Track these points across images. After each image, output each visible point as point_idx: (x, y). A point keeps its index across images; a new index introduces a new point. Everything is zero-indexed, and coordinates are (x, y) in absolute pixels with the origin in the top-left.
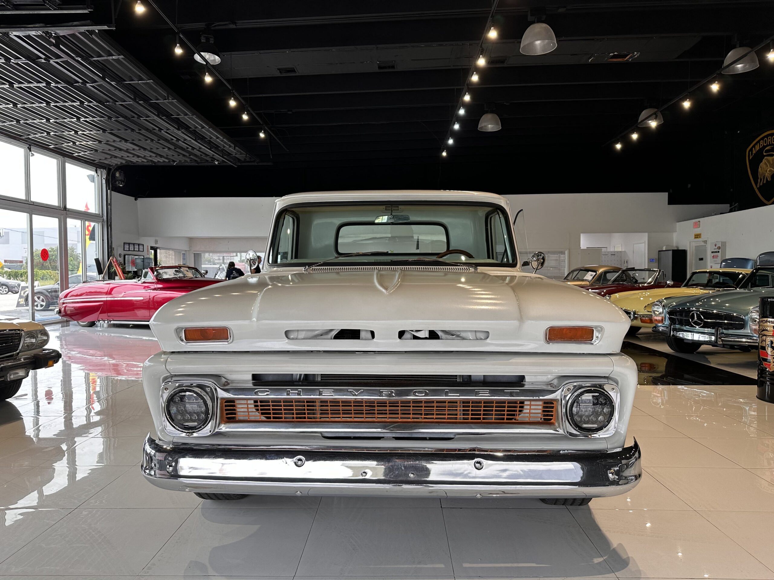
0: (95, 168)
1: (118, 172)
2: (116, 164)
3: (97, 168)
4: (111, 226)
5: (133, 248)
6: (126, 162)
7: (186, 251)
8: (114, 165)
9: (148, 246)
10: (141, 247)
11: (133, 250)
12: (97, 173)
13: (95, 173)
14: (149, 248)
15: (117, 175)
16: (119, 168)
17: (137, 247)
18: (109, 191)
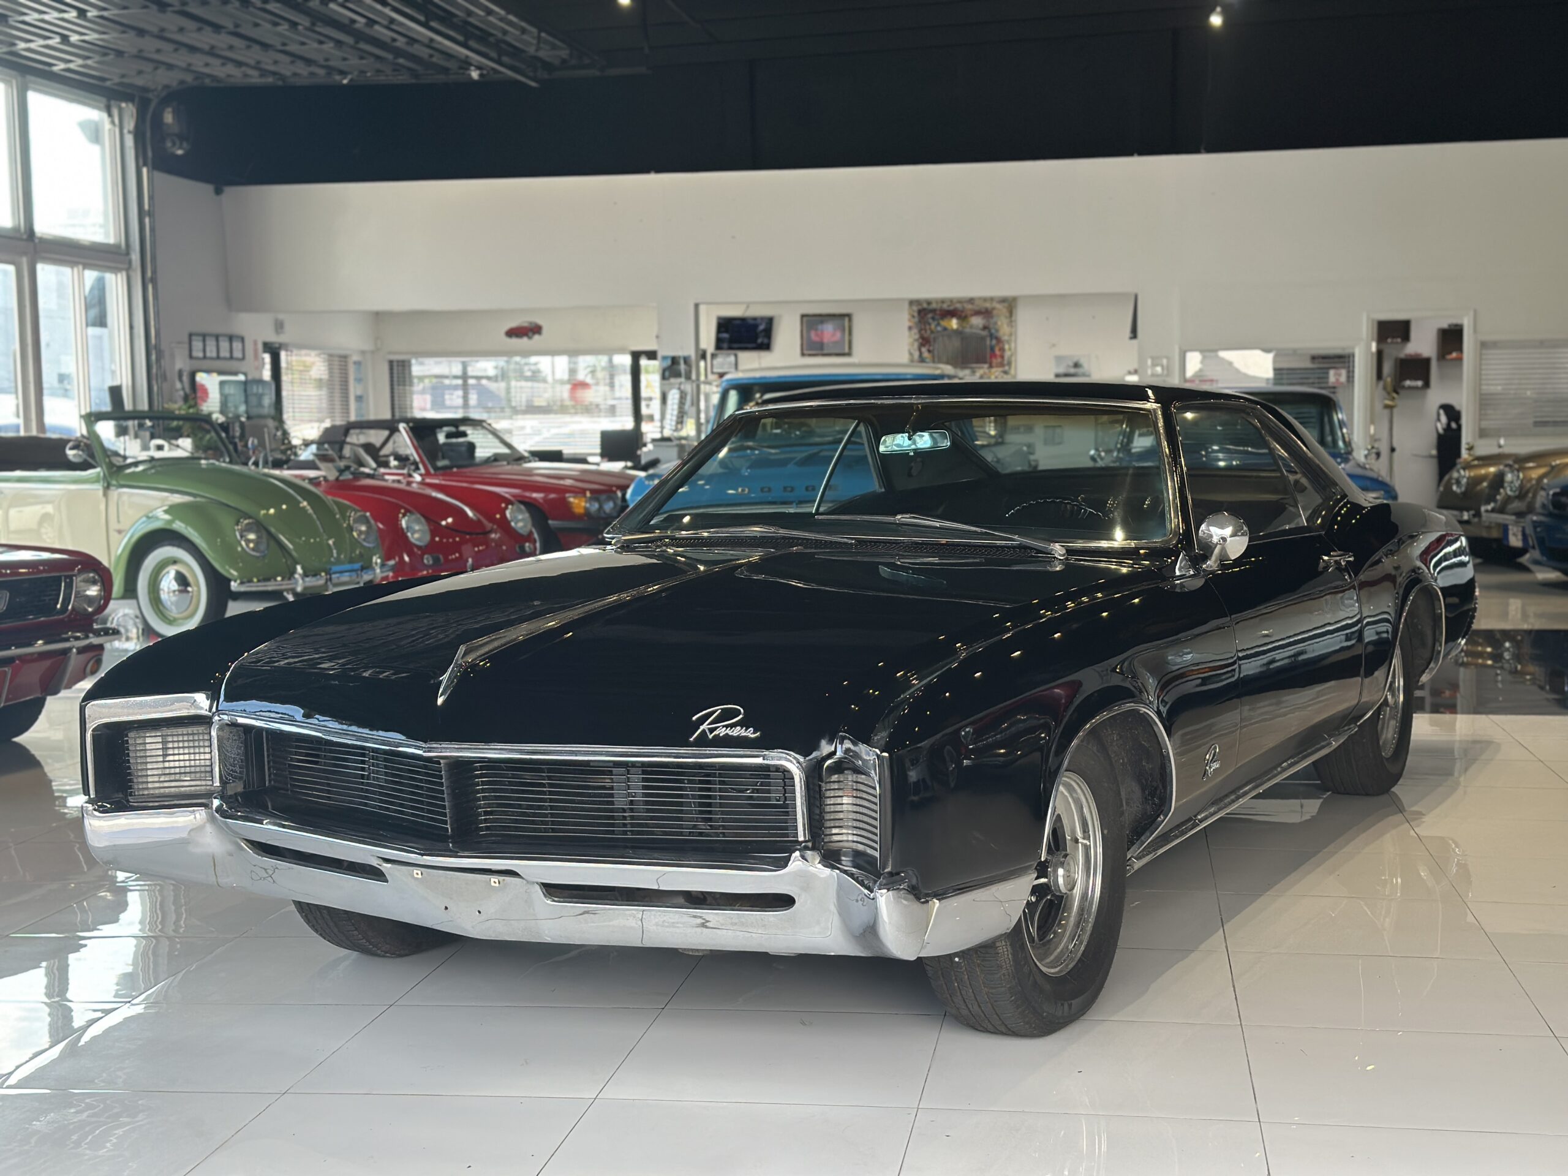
0: (104, 100)
1: (170, 110)
2: (166, 87)
3: (109, 100)
4: (153, 280)
5: (214, 349)
6: (196, 79)
7: (363, 353)
8: (160, 88)
9: (255, 343)
10: (237, 345)
11: (214, 355)
12: (110, 115)
13: (105, 115)
14: (260, 347)
15: (168, 118)
16: (175, 96)
17: (224, 345)
18: (145, 170)
